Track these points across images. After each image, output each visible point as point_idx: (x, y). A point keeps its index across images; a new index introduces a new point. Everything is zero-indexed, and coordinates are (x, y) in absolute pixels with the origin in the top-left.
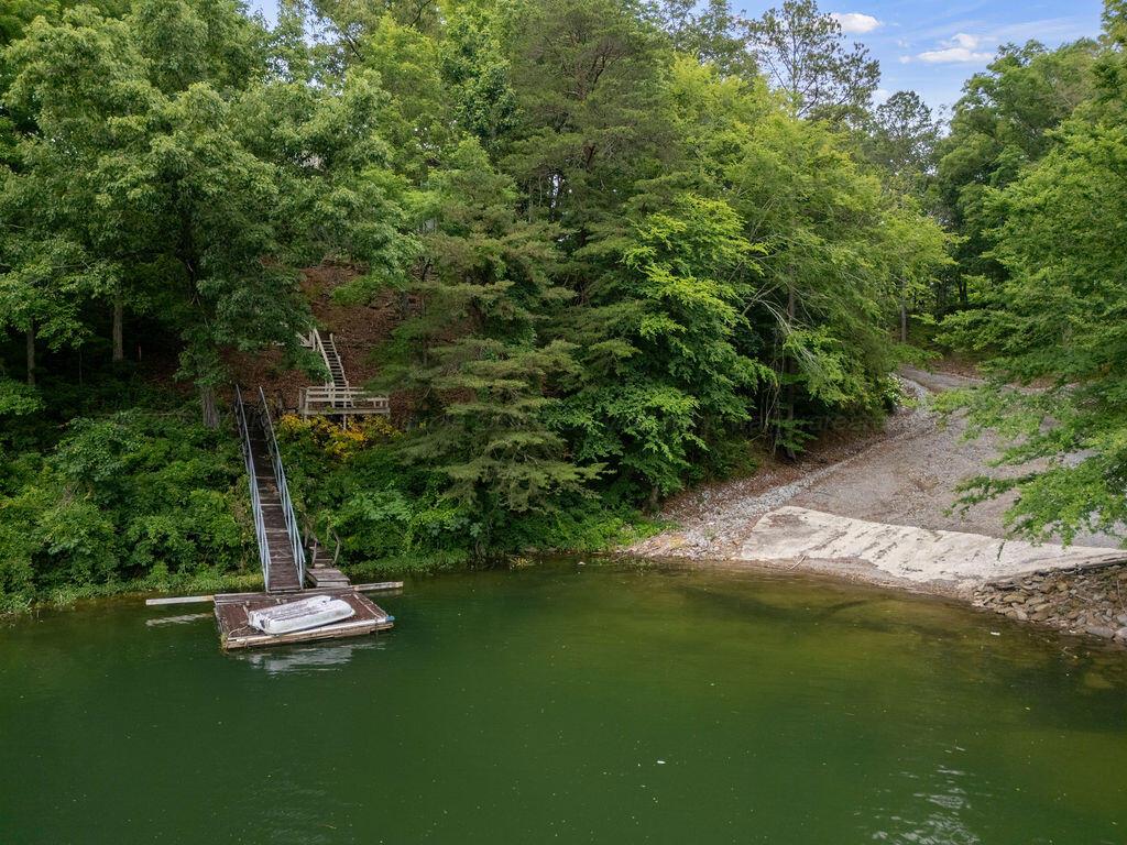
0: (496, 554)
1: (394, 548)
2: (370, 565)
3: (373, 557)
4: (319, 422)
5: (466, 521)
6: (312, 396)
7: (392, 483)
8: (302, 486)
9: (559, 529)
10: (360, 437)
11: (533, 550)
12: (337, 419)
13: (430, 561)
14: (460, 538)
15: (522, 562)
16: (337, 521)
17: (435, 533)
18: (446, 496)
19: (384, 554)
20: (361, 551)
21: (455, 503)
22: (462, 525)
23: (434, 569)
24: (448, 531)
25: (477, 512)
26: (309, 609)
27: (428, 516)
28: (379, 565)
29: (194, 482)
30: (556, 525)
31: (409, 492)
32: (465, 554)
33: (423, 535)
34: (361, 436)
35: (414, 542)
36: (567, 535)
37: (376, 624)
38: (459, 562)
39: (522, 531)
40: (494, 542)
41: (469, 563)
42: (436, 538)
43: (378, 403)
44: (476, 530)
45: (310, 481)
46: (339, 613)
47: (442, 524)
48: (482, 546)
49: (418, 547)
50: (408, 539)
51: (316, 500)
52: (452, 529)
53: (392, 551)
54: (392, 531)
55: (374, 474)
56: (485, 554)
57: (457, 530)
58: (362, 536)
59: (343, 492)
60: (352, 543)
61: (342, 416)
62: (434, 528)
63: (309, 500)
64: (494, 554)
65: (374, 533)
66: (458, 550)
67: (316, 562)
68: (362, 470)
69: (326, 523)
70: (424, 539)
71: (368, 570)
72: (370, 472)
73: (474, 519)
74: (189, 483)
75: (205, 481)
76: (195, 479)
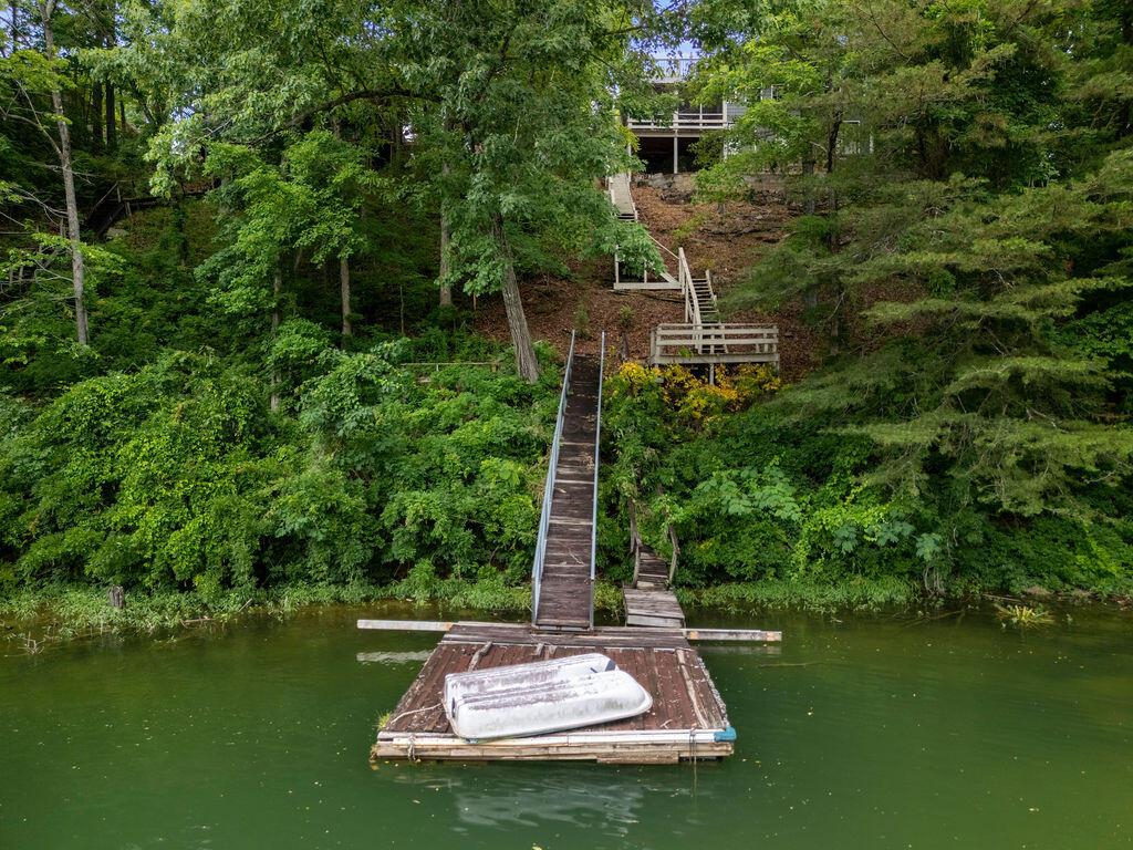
0: (966, 592)
1: (776, 566)
2: (735, 590)
3: (740, 579)
4: (674, 374)
5: (908, 529)
6: (664, 337)
7: (776, 459)
8: (634, 458)
9: (1093, 556)
10: (733, 395)
11: (1040, 590)
12: (700, 371)
13: (837, 594)
14: (896, 558)
15: (1024, 615)
16: (680, 514)
17: (848, 547)
18: (867, 480)
19: (759, 574)
20: (721, 567)
21: (885, 494)
22: (900, 535)
23: (846, 610)
24: (873, 545)
25: (928, 513)
26: (552, 687)
27: (835, 517)
28: (751, 593)
29: (489, 449)
30: (1087, 549)
31: (804, 477)
32: (903, 587)
33: (827, 548)
34: (733, 392)
35: (811, 559)
36: (1113, 568)
37: (693, 744)
38: (892, 600)
39: (1014, 554)
40: (958, 570)
41: (914, 607)
42: (850, 555)
43: (761, 346)
44: (927, 546)
45: (649, 453)
46: (611, 704)
47: (860, 531)
48: (936, 575)
49: (818, 567)
50: (801, 552)
51: (654, 482)
52: (882, 543)
53: (773, 571)
54: (774, 538)
55: (746, 446)
56: (942, 590)
57: (890, 544)
58: (723, 541)
59: (698, 472)
60: (706, 552)
61: (707, 365)
62: (847, 539)
63: (644, 481)
64: (960, 593)
65: (744, 538)
66: (891, 580)
67: (640, 579)
68: (730, 441)
69: (662, 517)
70: (828, 556)
71: (730, 599)
72: (741, 443)
73: (922, 527)
74: (484, 450)
75: (504, 448)
76: (491, 444)
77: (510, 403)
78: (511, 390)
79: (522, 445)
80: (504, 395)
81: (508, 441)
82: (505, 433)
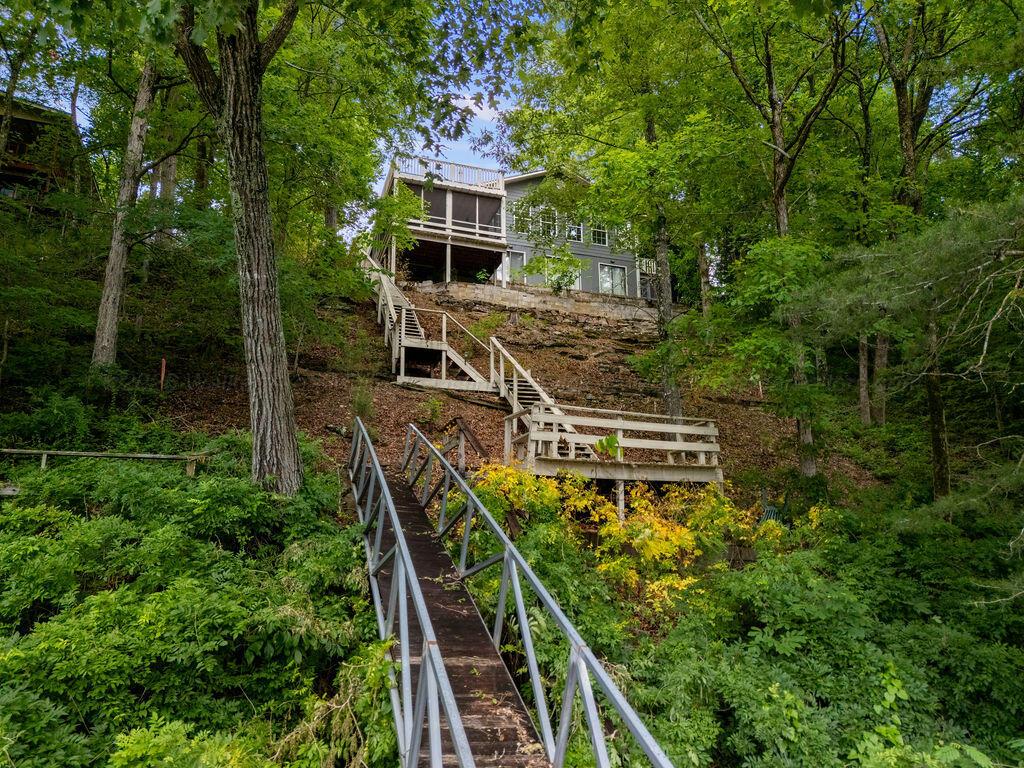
61: (615, 484)
74: (135, 689)
75: (204, 676)
76: (160, 665)
77: (230, 543)
78: (234, 512)
79: (260, 661)
80: (215, 523)
81: (217, 653)
82: (212, 628)
